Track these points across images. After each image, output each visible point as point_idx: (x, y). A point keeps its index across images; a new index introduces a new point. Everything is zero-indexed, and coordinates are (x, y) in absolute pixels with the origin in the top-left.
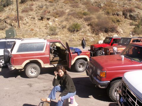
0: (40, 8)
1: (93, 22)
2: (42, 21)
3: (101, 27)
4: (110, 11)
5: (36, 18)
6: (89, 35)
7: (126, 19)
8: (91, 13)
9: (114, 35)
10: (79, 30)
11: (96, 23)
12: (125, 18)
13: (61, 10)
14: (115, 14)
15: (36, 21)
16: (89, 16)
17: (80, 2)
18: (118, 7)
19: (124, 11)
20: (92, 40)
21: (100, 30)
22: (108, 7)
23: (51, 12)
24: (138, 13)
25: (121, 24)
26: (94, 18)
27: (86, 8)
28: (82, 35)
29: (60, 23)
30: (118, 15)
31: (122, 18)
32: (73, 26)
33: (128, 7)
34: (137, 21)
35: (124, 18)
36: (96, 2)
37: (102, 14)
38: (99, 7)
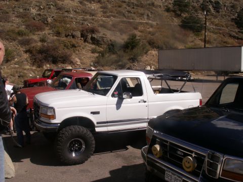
1: (33, 47)
3: (46, 55)
4: (61, 30)
6: (28, 67)
7: (86, 43)
8: (31, 31)
9: (66, 67)
10: (10, 59)
11: (38, 48)
12: (85, 41)
14: (69, 35)
16: (27, 37)
17: (12, 12)
18: (74, 25)
19: (83, 31)
20: (31, 75)
21: (45, 60)
22: (58, 24)
24: (104, 34)
25: (78, 50)
26: (36, 41)
27: (23, 23)
28: (15, 68)
30: (73, 37)
31: (79, 41)
33: (89, 25)
34: (102, 46)
35: (82, 42)
36: (39, 15)
37: (49, 34)
38: (44, 23)
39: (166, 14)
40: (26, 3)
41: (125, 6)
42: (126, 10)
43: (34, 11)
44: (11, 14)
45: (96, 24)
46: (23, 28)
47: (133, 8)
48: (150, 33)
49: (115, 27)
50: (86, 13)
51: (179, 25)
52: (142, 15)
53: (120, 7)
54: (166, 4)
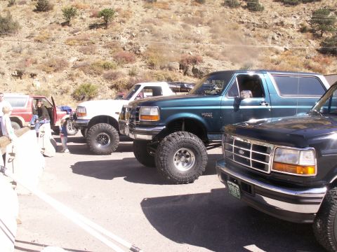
0: (16, 52)
1: (120, 82)
2: (19, 80)
4: (155, 61)
5: (8, 74)
7: (187, 77)
8: (119, 64)
10: (93, 96)
11: (126, 83)
12: (185, 73)
13: (60, 57)
14: (165, 67)
15: (8, 79)
16: (114, 71)
17: (99, 42)
18: (172, 54)
19: (182, 61)
22: (152, 54)
23: (39, 62)
24: (209, 65)
26: (124, 75)
27: (110, 55)
29: (56, 85)
30: (170, 69)
31: (178, 74)
32: (82, 90)
33: (191, 53)
35: (182, 75)
36: (131, 44)
37: (141, 66)
38: (135, 53)
39: (300, 35)
40: (115, 30)
41: (243, 28)
42: (243, 32)
43: (124, 40)
44: (97, 44)
45: (200, 53)
46: (110, 60)
47: (254, 30)
48: (272, 61)
49: (225, 56)
50: (189, 39)
51: (317, 50)
52: (266, 38)
53: (235, 29)
54: (301, 22)
